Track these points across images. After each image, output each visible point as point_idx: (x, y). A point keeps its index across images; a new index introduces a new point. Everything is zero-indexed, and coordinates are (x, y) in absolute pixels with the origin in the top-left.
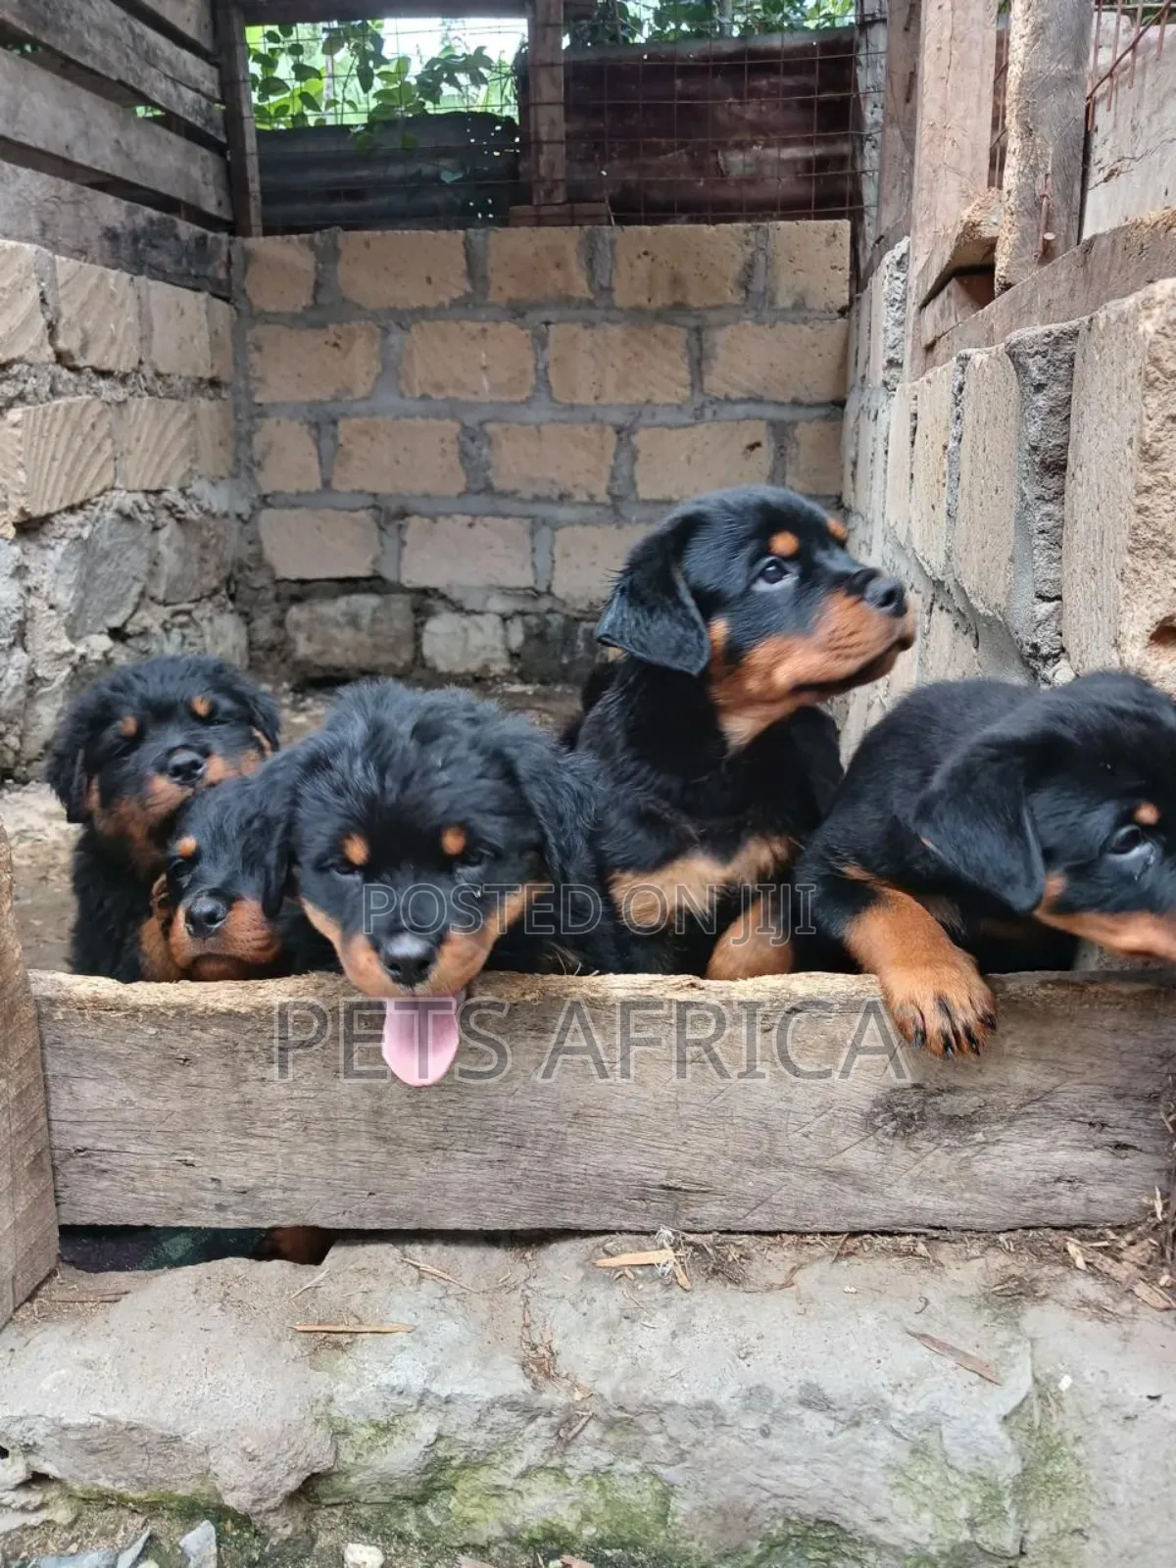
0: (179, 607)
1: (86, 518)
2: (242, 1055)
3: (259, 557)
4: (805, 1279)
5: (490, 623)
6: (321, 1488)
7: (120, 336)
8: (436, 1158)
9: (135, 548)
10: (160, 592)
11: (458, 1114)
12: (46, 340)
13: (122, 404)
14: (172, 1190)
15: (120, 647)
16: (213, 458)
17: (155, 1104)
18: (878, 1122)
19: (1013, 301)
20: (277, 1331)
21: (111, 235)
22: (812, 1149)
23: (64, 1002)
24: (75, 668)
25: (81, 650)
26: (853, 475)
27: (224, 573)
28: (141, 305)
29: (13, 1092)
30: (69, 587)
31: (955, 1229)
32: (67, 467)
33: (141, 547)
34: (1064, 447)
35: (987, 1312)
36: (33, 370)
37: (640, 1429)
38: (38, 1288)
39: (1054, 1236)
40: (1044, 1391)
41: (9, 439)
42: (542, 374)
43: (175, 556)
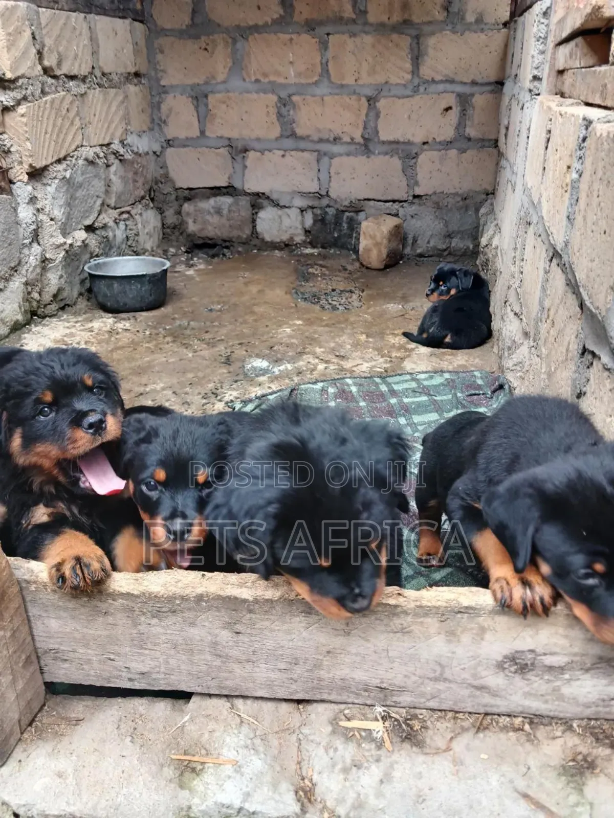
0: (123, 210)
1: (68, 165)
2: (137, 613)
3: (166, 176)
4: (459, 746)
5: (294, 213)
7: (80, 54)
8: (248, 666)
9: (97, 179)
10: (112, 202)
11: (261, 647)
12: (37, 62)
13: (84, 95)
14: (103, 670)
15: (92, 235)
16: (139, 121)
17: (91, 632)
18: (506, 666)
20: (161, 760)
22: (466, 675)
23: (35, 582)
24: (67, 252)
25: (69, 241)
26: (506, 135)
27: (147, 187)
28: (91, 33)
30: (61, 206)
31: (548, 717)
32: (54, 137)
33: (100, 178)
35: (563, 778)
36: (30, 81)
38: (35, 716)
41: (20, 124)
42: (325, 66)
43: (120, 181)
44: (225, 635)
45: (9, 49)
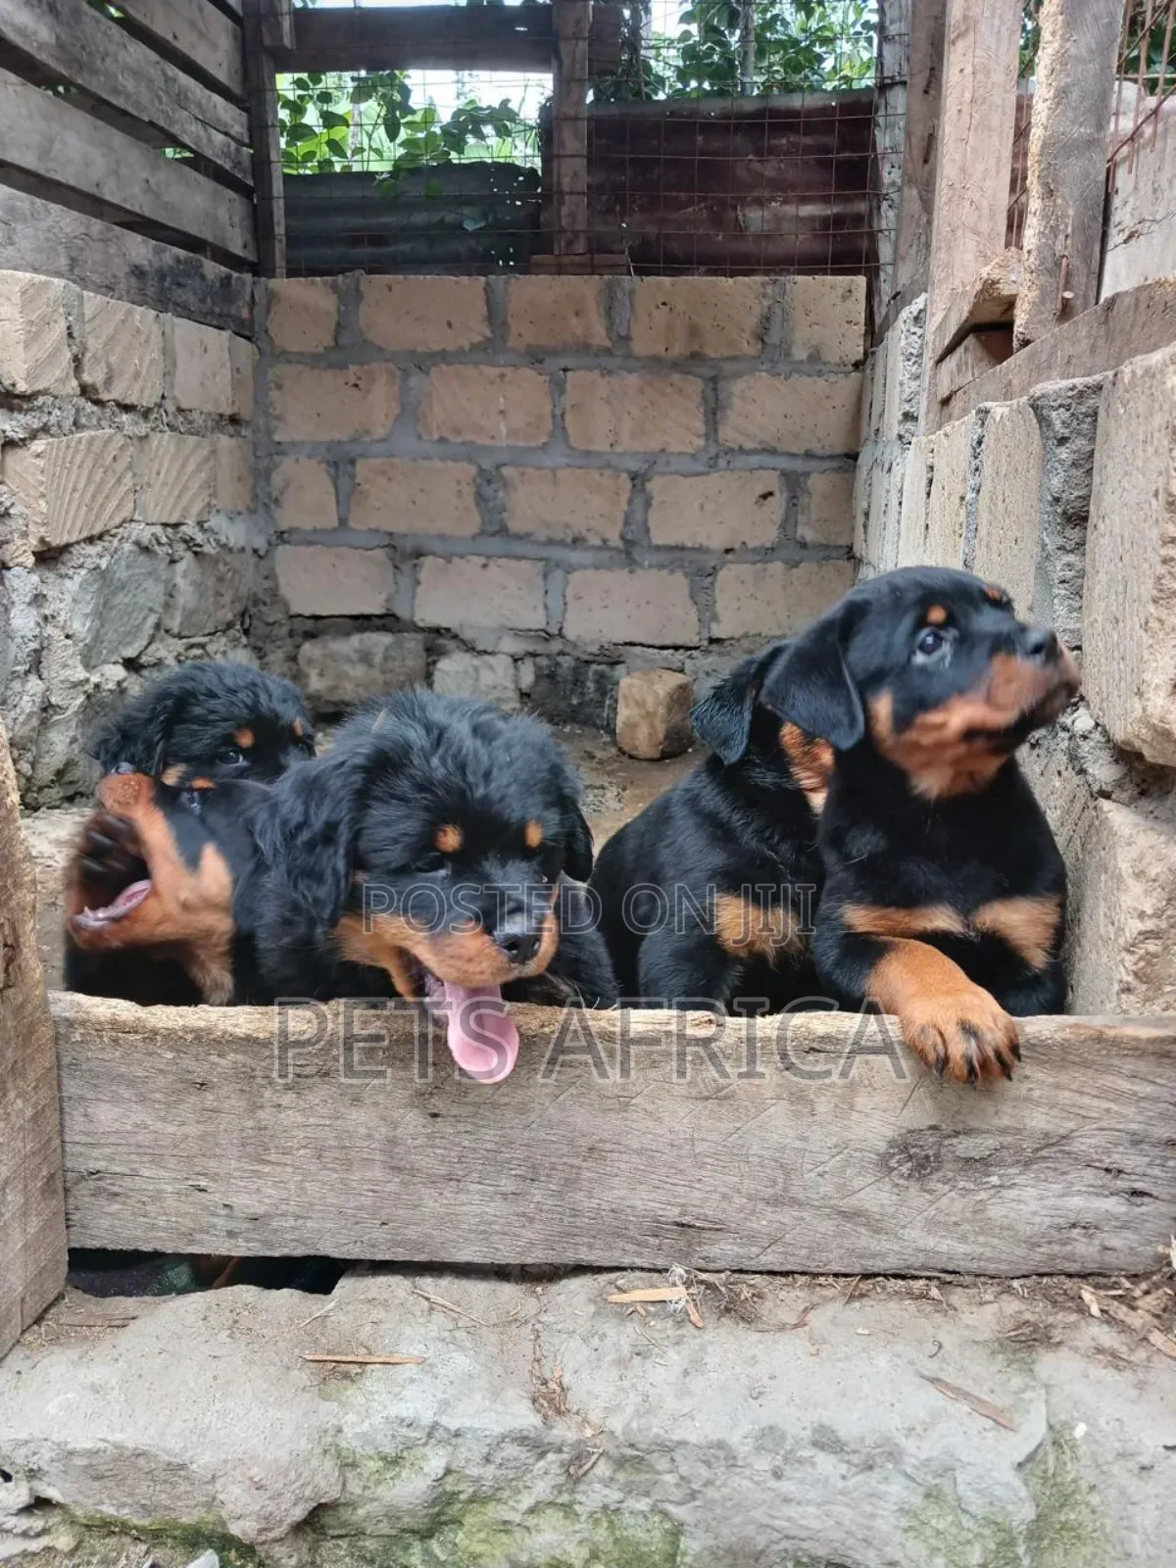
0: (194, 640)
1: (105, 549)
2: (259, 1080)
3: (274, 592)
4: (818, 1320)
5: (502, 663)
6: (328, 1519)
7: (144, 372)
8: (449, 1190)
9: (152, 579)
10: (175, 624)
11: (474, 1145)
12: (72, 373)
13: (144, 438)
14: (184, 1215)
15: (134, 677)
16: (231, 494)
17: (171, 1129)
18: (893, 1163)
19: (1032, 356)
20: (286, 1360)
21: (138, 272)
22: (827, 1188)
23: (83, 1023)
24: (89, 697)
25: (95, 679)
26: (865, 527)
27: (239, 608)
28: (165, 341)
29: (29, 1113)
30: (86, 616)
31: (969, 1273)
32: (87, 500)
33: (157, 579)
34: (1086, 498)
35: (1000, 1357)
36: (57, 402)
37: (651, 1468)
38: (46, 1311)
39: (1068, 1284)
40: (1058, 1438)
41: (32, 470)
42: (559, 420)
43: (191, 589)
44: (412, 1121)
45: (27, 347)
